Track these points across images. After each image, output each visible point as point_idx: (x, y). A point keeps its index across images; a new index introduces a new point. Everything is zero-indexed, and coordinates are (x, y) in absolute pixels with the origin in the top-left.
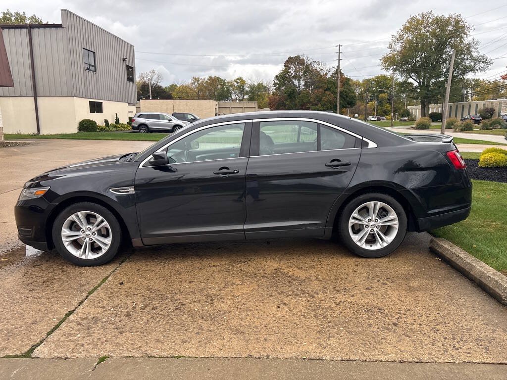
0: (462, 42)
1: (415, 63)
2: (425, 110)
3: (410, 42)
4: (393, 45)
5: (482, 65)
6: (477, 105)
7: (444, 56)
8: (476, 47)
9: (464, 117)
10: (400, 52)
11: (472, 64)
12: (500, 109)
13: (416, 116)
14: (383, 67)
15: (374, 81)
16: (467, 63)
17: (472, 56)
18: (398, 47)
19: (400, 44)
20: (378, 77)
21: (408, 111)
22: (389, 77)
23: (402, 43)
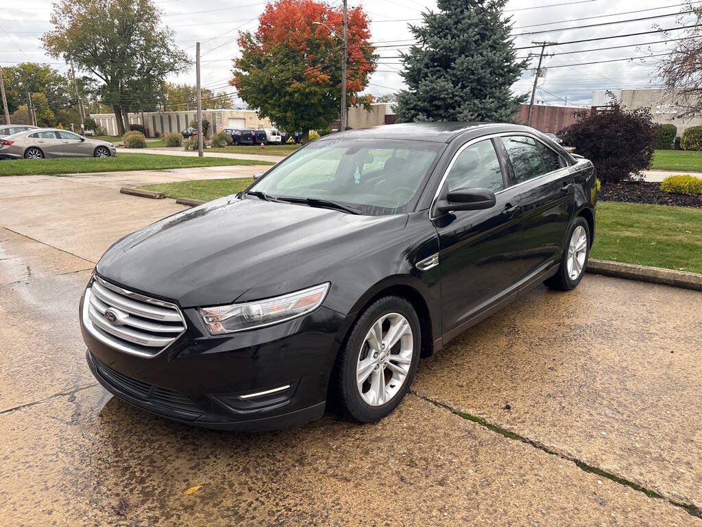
0: (152, 28)
1: (95, 51)
2: (122, 120)
3: (83, 18)
4: (58, 19)
5: (183, 64)
6: (186, 116)
7: (132, 46)
8: (172, 38)
9: (181, 131)
10: (69, 32)
11: (172, 60)
12: (214, 121)
13: (105, 129)
14: (47, 51)
15: (17, 71)
16: (166, 59)
17: (168, 50)
18: (66, 23)
19: (68, 19)
20: (23, 66)
21: (93, 122)
22: (42, 67)
23: (71, 18)
